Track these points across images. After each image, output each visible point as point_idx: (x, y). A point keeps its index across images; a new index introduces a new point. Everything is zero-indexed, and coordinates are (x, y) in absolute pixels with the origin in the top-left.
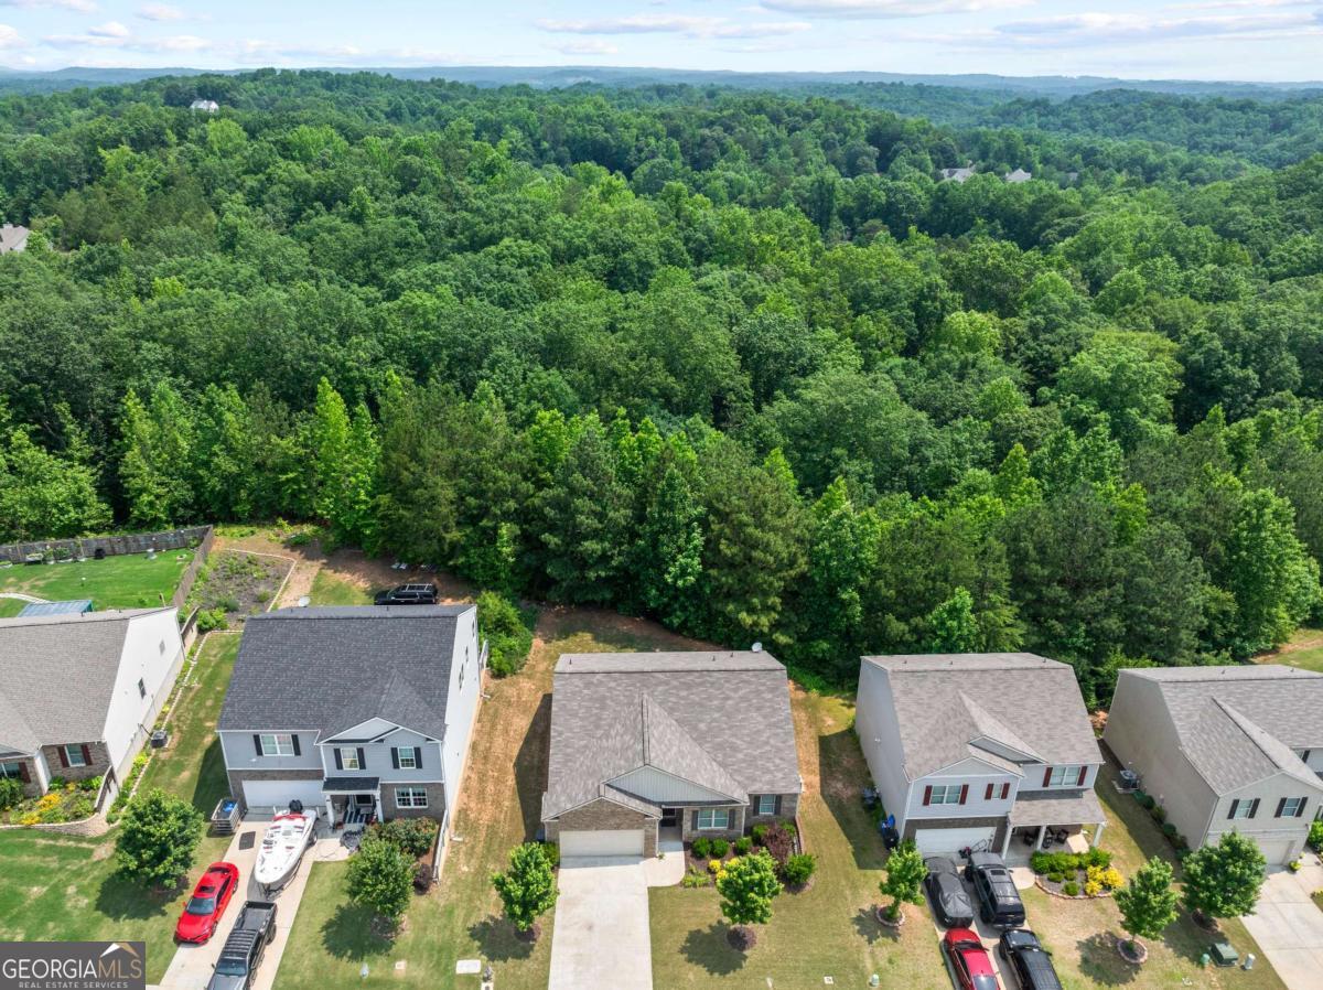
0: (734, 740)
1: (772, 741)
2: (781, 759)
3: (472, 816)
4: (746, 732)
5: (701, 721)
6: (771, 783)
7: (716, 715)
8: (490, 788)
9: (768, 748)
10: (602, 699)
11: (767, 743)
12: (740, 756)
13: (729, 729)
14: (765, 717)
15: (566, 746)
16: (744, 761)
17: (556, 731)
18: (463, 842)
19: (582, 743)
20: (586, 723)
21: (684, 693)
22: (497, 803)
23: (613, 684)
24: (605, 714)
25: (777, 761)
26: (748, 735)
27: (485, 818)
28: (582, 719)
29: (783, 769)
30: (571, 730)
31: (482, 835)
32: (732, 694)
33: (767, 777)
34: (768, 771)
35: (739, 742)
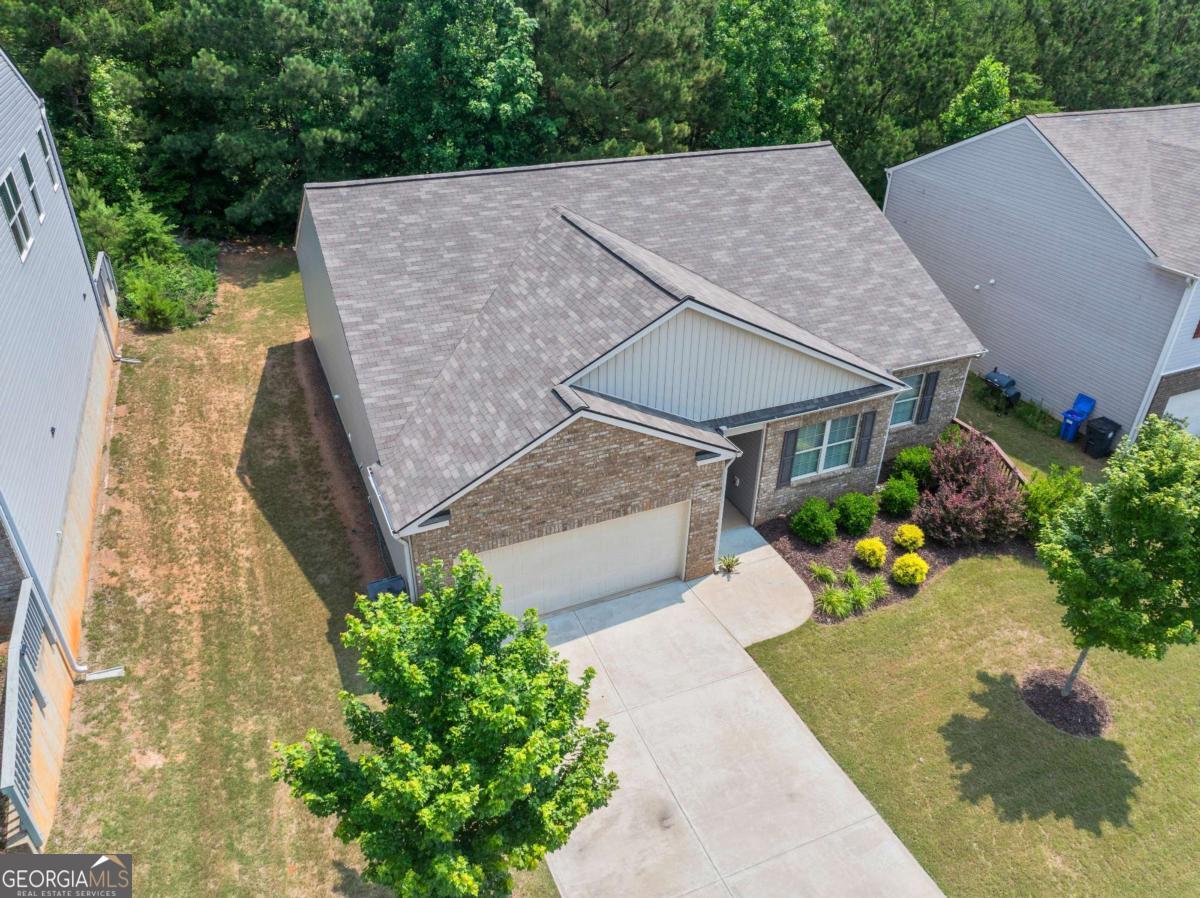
0: (796, 273)
1: (877, 267)
2: (913, 296)
3: (143, 600)
4: (817, 255)
5: (713, 247)
6: (918, 342)
7: (741, 233)
8: (186, 524)
9: (875, 280)
10: (459, 230)
11: (868, 272)
12: (830, 302)
13: (782, 252)
14: (838, 226)
15: (397, 341)
16: (842, 311)
17: (354, 311)
18: (128, 678)
19: (442, 328)
20: (434, 284)
21: (649, 201)
22: (217, 555)
23: (470, 199)
24: (479, 259)
25: (907, 301)
26: (824, 262)
27: (190, 597)
28: (418, 276)
29: (927, 314)
30: (397, 303)
31: (192, 642)
32: (755, 194)
33: (905, 334)
34: (898, 323)
35: (812, 277)
